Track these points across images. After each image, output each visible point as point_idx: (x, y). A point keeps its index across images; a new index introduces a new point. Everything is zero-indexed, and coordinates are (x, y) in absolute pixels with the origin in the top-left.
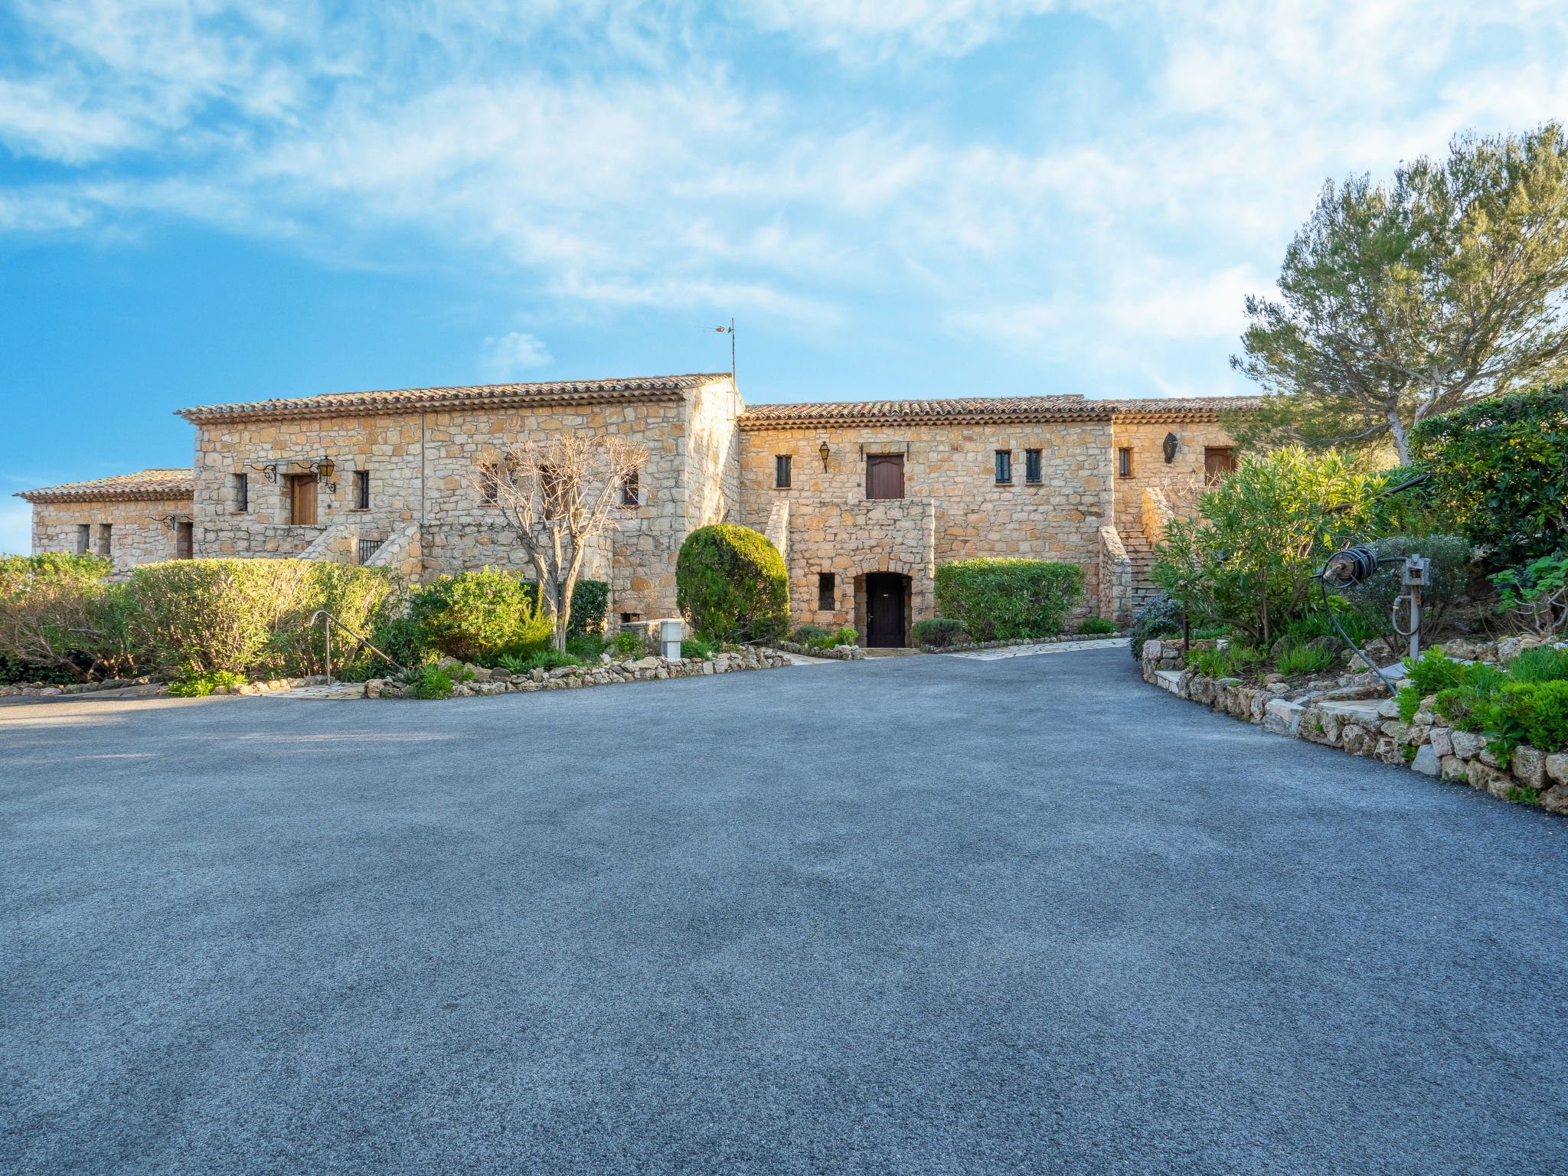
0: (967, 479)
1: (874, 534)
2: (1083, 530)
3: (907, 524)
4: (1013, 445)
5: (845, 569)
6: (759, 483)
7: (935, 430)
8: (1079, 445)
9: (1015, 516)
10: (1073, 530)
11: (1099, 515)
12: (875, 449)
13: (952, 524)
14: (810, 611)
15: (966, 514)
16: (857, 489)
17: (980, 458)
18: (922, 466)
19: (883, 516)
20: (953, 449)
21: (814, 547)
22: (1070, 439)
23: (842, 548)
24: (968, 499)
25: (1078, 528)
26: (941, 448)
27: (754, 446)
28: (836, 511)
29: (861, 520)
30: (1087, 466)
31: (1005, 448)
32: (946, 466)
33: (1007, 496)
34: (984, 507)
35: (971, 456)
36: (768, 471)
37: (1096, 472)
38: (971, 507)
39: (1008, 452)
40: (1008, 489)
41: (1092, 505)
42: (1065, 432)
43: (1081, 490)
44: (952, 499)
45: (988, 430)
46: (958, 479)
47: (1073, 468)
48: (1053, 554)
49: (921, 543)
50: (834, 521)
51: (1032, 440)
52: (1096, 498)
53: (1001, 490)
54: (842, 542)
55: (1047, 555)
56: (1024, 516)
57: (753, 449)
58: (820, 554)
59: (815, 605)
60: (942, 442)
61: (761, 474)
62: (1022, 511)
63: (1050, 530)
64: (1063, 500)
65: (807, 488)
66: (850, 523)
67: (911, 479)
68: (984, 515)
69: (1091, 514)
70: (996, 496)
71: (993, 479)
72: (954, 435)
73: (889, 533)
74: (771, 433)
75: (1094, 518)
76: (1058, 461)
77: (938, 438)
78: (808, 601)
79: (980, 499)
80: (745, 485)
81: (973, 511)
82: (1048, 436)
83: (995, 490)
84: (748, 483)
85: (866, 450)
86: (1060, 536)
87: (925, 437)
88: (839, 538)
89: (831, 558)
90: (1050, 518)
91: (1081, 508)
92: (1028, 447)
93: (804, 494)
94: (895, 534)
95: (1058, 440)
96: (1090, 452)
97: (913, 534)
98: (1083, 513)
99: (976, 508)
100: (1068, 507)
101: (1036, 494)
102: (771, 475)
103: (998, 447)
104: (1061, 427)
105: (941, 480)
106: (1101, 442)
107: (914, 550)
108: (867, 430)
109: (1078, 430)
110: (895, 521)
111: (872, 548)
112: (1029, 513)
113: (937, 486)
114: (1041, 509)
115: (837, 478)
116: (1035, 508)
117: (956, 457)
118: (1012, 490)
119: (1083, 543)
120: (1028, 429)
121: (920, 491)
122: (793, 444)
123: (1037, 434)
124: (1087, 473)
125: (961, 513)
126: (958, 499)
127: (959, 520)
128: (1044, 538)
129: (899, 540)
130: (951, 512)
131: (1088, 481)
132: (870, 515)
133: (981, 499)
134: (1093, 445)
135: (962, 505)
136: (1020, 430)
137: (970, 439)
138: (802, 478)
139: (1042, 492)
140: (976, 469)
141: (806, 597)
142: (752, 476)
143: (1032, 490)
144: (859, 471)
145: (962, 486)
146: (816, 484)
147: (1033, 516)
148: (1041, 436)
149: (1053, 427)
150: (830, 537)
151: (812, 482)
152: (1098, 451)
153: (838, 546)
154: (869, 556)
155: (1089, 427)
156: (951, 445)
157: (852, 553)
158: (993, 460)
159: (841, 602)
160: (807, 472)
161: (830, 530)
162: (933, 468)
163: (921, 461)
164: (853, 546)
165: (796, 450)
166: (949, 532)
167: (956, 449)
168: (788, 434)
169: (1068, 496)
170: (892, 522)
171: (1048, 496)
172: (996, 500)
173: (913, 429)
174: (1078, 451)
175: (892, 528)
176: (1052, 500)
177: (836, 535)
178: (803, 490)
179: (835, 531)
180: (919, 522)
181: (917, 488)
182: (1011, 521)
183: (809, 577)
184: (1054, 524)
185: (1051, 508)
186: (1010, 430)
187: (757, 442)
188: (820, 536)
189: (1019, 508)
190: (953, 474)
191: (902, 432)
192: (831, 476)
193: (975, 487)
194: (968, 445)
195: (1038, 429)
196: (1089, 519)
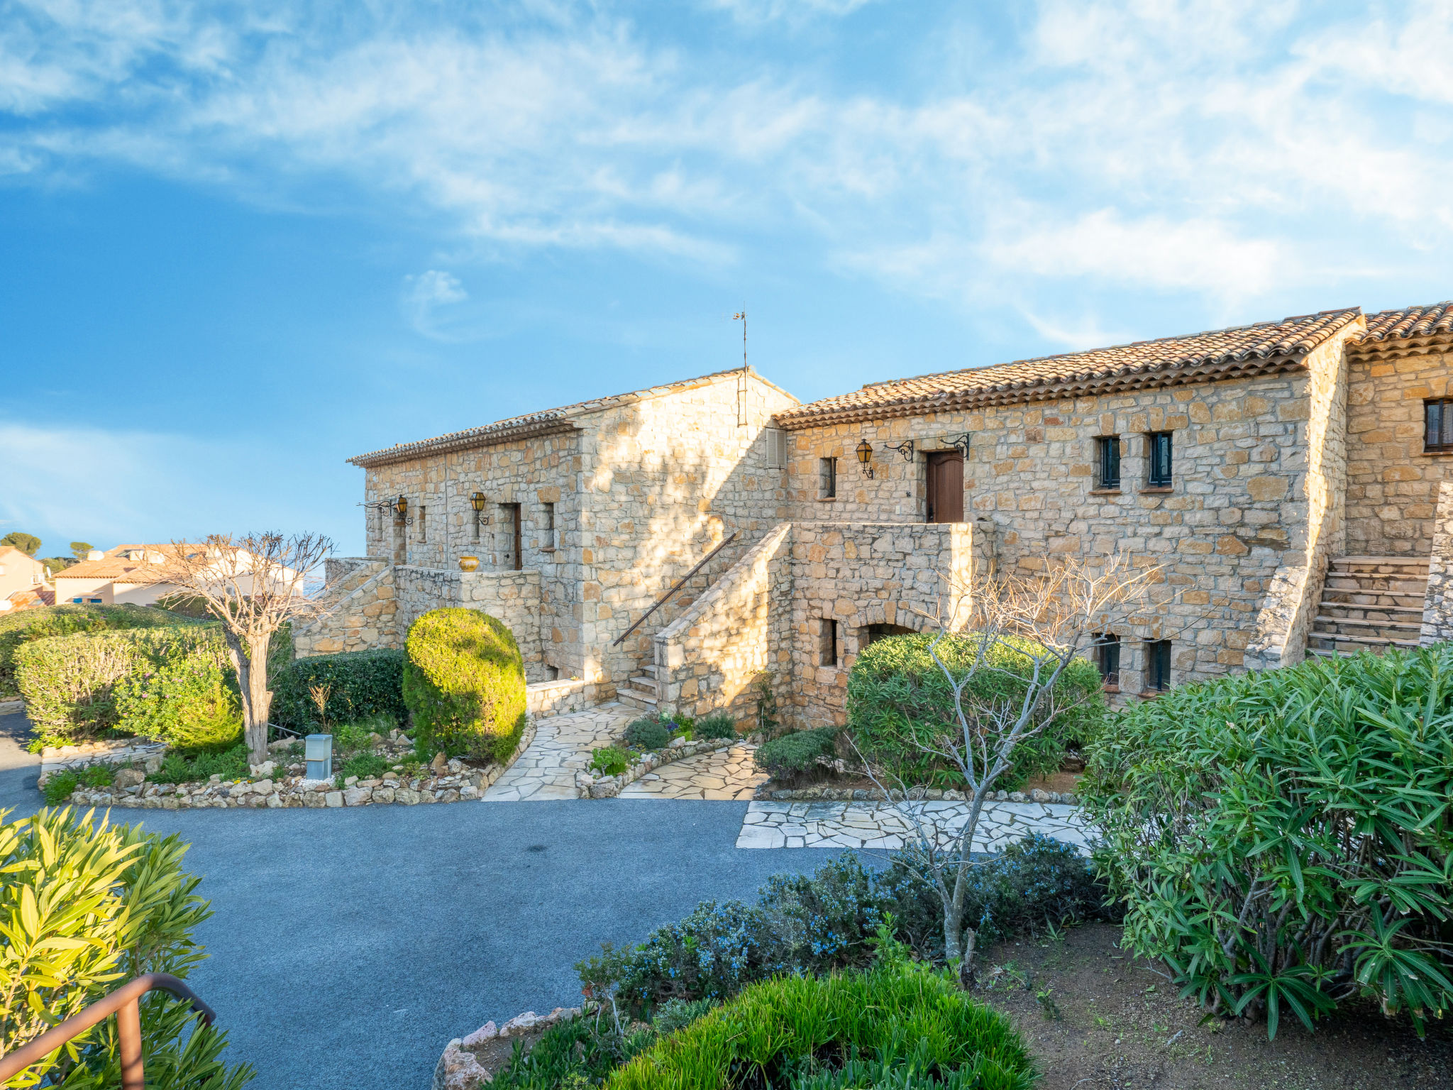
0: (1047, 484)
1: (880, 571)
2: (1245, 572)
3: (917, 560)
4: (1121, 427)
5: (848, 616)
6: (803, 493)
7: (1004, 413)
8: (1244, 419)
9: (1122, 544)
10: (1226, 569)
11: (1277, 545)
12: (929, 445)
13: (1026, 552)
14: (812, 665)
15: (1047, 538)
16: (904, 501)
17: (1068, 450)
18: (987, 466)
19: (890, 548)
20: (1029, 439)
21: (816, 584)
22: (1222, 410)
23: (844, 589)
24: (1049, 515)
25: (1234, 568)
26: (1013, 438)
27: (800, 448)
28: (838, 539)
29: (865, 552)
30: (1255, 457)
31: (1109, 433)
32: (1020, 464)
33: (1111, 510)
34: (1074, 527)
35: (1055, 449)
36: (813, 478)
37: (1274, 467)
38: (1054, 527)
39: (1116, 439)
40: (1111, 499)
41: (1264, 527)
42: (1215, 399)
43: (1241, 499)
44: (1028, 515)
45: (1082, 405)
46: (1035, 485)
47: (1228, 460)
48: (1187, 609)
49: (935, 587)
50: (835, 552)
51: (1153, 416)
52: (1274, 516)
53: (1101, 500)
54: (845, 580)
55: (1178, 609)
56: (1138, 543)
57: (799, 452)
58: (821, 594)
59: (817, 659)
60: (1014, 430)
61: (806, 482)
62: (1135, 535)
63: (1183, 568)
64: (1208, 517)
65: (851, 499)
66: (854, 556)
67: (971, 486)
68: (1074, 539)
69: (1262, 543)
70: (1092, 511)
71: (1088, 484)
72: (1030, 417)
73: (897, 571)
74: (816, 430)
75: (1267, 551)
76: (1199, 451)
77: (1009, 424)
78: (810, 653)
79: (1067, 515)
80: (792, 497)
81: (1057, 534)
82: (1182, 408)
83: (1091, 500)
84: (794, 493)
85: (917, 447)
86: (1202, 579)
87: (991, 424)
88: (840, 575)
89: (833, 601)
90: (1182, 547)
91: (1242, 532)
92: (1146, 429)
93: (849, 507)
94: (905, 573)
95: (1201, 414)
96: (1264, 431)
97: (924, 576)
98: (1246, 542)
99: (1062, 529)
100: (1218, 530)
101: (1159, 507)
102: (815, 483)
103: (1096, 431)
104: (1206, 391)
105: (1012, 485)
106: (1284, 411)
107: (927, 599)
108: (919, 419)
109: (1239, 393)
110: (905, 555)
111: (877, 591)
112: (1147, 539)
113: (1007, 495)
114: (1168, 532)
115: (885, 486)
116: (1157, 530)
117: (1035, 450)
118: (1119, 500)
119: (1244, 594)
120: (1146, 399)
121: (984, 503)
122: (837, 443)
123: (1163, 406)
124: (1256, 468)
125: (1039, 536)
126: (1036, 515)
127: (1037, 545)
128: (1173, 581)
129: (908, 583)
130: (1025, 534)
131: (1257, 482)
132: (876, 545)
133: (1069, 515)
134: (1269, 418)
135: (1041, 524)
136: (1131, 401)
137: (1053, 422)
138: (847, 486)
139: (1169, 503)
140: (1063, 468)
141: (808, 647)
142: (797, 485)
143: (1152, 501)
144: (908, 476)
145: (1040, 495)
146: (861, 494)
147: (1152, 544)
148: (1170, 409)
149: (1192, 391)
150: (832, 573)
151: (857, 491)
152: (1280, 429)
153: (840, 585)
154: (874, 602)
155: (1261, 385)
156: (1028, 434)
157: (856, 596)
158: (1089, 454)
159: (844, 660)
160: (851, 478)
161: (832, 564)
162: (1002, 468)
163: (985, 459)
164: (856, 587)
165: (841, 449)
166: (1022, 564)
167: (1033, 438)
168: (833, 430)
169: (1217, 510)
170: (900, 556)
171: (1181, 512)
172: (1093, 517)
173: (976, 412)
174: (1239, 431)
175: (900, 564)
176: (1187, 517)
177: (838, 571)
178: (847, 501)
179: (837, 566)
180: (934, 558)
181: (978, 499)
182: (1116, 551)
183: (811, 621)
184: (1190, 559)
185: (1186, 530)
186: (1115, 403)
187: (803, 443)
188: (821, 571)
189: (1130, 530)
190: (1029, 476)
191: (961, 419)
192: (876, 483)
193: (1061, 495)
194: (1052, 432)
195: (1164, 398)
196: (1257, 551)
